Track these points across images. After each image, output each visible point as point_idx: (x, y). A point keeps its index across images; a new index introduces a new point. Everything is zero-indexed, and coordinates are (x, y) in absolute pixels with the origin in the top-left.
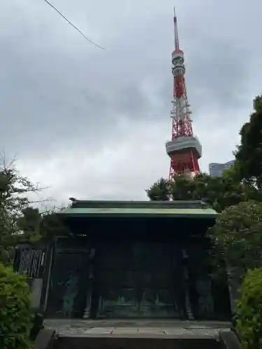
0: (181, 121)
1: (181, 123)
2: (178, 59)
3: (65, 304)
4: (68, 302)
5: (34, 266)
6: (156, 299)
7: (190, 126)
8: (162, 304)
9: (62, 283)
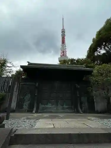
0: (63, 51)
1: (63, 52)
2: (63, 32)
3: (24, 106)
4: (26, 106)
5: (5, 87)
6: (64, 104)
7: (66, 53)
8: (67, 107)
9: (23, 97)
